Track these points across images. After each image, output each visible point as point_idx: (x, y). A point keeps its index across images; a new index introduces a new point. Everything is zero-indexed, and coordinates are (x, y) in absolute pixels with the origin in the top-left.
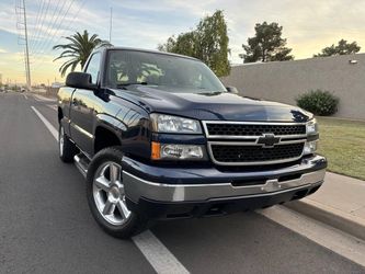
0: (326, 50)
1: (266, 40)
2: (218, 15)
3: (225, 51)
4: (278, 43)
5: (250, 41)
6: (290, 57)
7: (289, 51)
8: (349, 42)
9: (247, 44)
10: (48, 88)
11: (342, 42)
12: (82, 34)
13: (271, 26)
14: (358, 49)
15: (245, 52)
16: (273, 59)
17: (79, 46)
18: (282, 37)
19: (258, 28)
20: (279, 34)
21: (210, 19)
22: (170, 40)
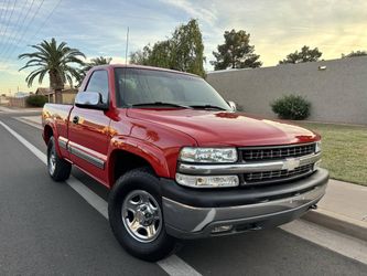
0: (290, 56)
1: (235, 47)
2: (193, 23)
3: (201, 59)
4: (247, 49)
5: (220, 48)
6: (259, 64)
7: (256, 58)
8: (311, 48)
9: (217, 51)
10: (11, 99)
11: (305, 49)
12: (49, 42)
13: (239, 34)
14: (320, 55)
15: (215, 59)
16: (243, 66)
17: (47, 55)
18: (250, 44)
19: (227, 36)
20: (247, 41)
21: (185, 28)
22: (146, 48)
